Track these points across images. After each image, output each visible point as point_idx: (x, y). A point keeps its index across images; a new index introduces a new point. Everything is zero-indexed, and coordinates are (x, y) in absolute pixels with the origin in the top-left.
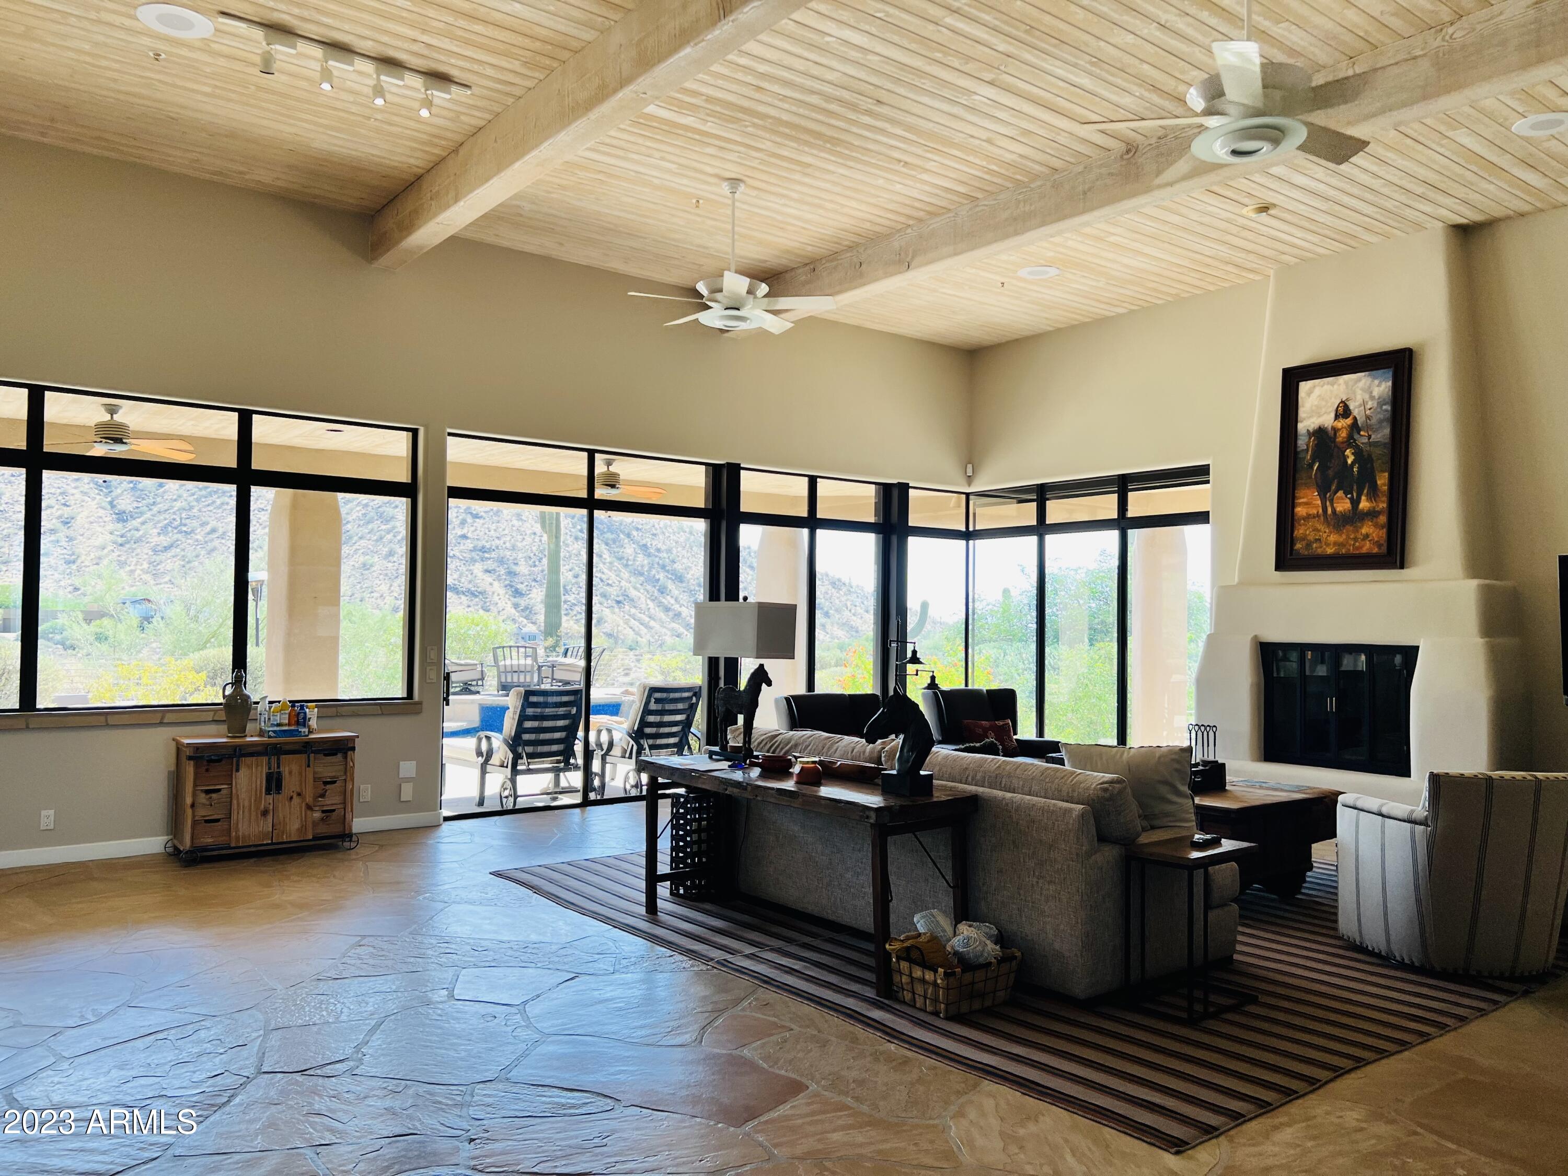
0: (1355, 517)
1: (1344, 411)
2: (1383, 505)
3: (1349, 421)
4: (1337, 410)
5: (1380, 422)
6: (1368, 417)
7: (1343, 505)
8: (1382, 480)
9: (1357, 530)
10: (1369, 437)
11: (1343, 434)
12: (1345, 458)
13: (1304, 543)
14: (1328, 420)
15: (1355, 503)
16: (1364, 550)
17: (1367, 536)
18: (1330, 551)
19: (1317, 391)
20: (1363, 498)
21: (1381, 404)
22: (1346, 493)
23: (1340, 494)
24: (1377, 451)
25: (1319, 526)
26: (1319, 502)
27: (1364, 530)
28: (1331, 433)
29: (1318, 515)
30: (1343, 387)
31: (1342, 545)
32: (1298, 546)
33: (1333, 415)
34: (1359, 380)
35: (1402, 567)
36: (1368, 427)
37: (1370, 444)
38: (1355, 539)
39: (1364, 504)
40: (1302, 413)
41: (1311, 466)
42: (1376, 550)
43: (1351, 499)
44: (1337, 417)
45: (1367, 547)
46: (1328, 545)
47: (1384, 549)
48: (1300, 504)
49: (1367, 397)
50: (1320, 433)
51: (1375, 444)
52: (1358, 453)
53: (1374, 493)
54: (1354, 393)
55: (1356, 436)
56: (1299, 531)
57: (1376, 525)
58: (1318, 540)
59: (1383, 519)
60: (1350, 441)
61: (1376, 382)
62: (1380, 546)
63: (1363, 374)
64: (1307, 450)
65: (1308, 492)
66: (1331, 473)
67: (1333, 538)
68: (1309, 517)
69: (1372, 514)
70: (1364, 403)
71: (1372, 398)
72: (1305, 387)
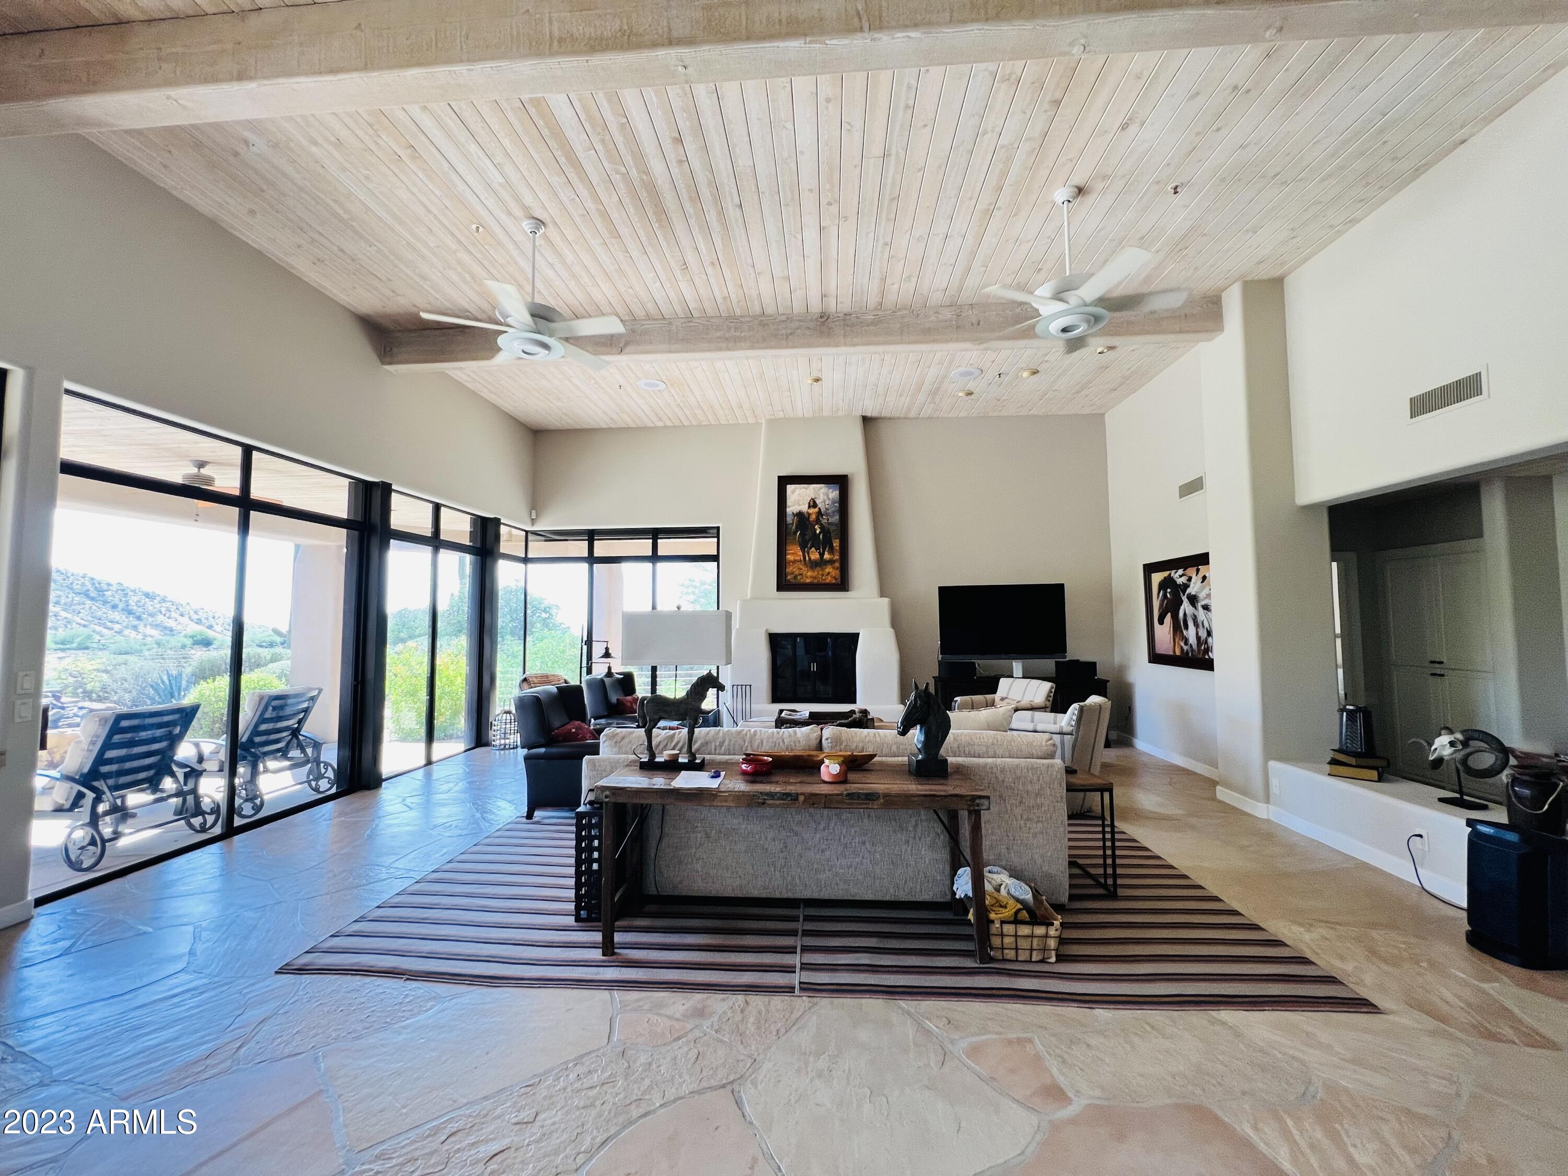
0: (821, 563)
1: (812, 504)
2: (837, 557)
3: (816, 510)
4: (809, 503)
5: (834, 512)
6: (827, 509)
7: (815, 555)
8: (836, 543)
9: (823, 570)
10: (828, 520)
11: (813, 517)
12: (815, 530)
13: (793, 575)
14: (804, 508)
15: (822, 555)
16: (827, 581)
17: (829, 573)
18: (808, 581)
19: (797, 492)
20: (826, 553)
21: (834, 502)
22: (816, 550)
23: (813, 549)
24: (832, 528)
25: (801, 567)
26: (801, 553)
27: (827, 570)
28: (807, 516)
29: (801, 561)
30: (812, 491)
31: (815, 578)
32: (789, 577)
33: (807, 505)
34: (821, 488)
35: (847, 590)
36: (827, 515)
37: (829, 524)
38: (823, 575)
39: (827, 556)
40: (789, 502)
41: (795, 533)
42: (834, 581)
43: (819, 553)
44: (809, 507)
45: (829, 579)
46: (807, 577)
47: (839, 581)
48: (789, 554)
49: (826, 498)
50: (800, 515)
51: (831, 524)
52: (822, 527)
53: (832, 551)
54: (819, 495)
55: (821, 519)
56: (789, 570)
57: (834, 568)
58: (801, 574)
59: (837, 565)
60: (818, 521)
61: (831, 490)
62: (836, 579)
63: (823, 485)
64: (793, 524)
65: (794, 547)
66: (807, 537)
67: (809, 574)
68: (795, 561)
69: (831, 562)
70: (824, 501)
71: (829, 499)
72: (790, 488)
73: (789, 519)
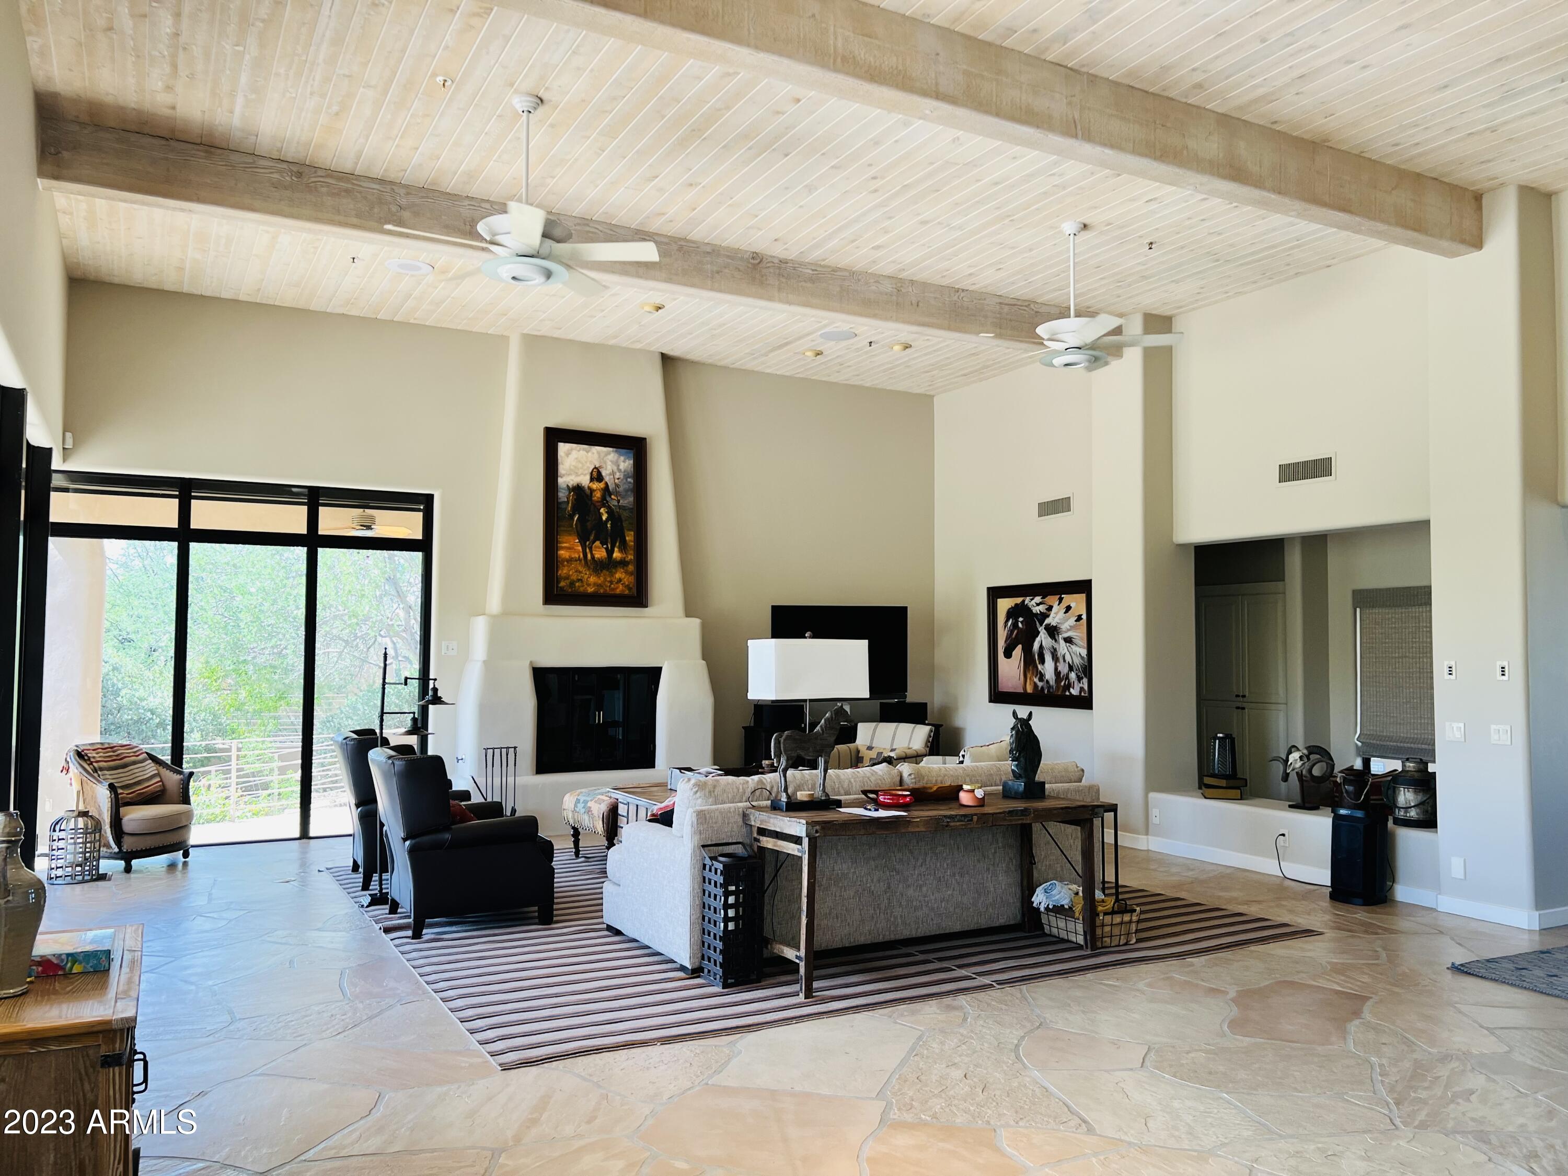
0: (608, 565)
1: (597, 476)
2: (630, 557)
3: (602, 485)
4: (591, 473)
5: (626, 491)
6: (617, 485)
7: (600, 553)
8: (630, 537)
9: (612, 575)
10: (619, 501)
11: (598, 495)
12: (600, 515)
13: (568, 582)
14: (585, 480)
15: (610, 552)
16: (618, 591)
17: (620, 580)
18: (590, 590)
19: (574, 454)
20: (616, 549)
21: (626, 477)
22: (602, 544)
23: (598, 543)
24: (625, 514)
25: (580, 569)
26: (580, 548)
27: (618, 576)
28: (588, 492)
29: (579, 559)
30: (596, 456)
31: (600, 586)
32: (562, 584)
33: (588, 477)
34: (609, 453)
35: (644, 605)
36: (617, 494)
37: (620, 507)
38: (611, 582)
39: (617, 555)
40: (562, 469)
41: (572, 517)
42: (627, 592)
43: (607, 549)
44: (592, 480)
45: (620, 589)
46: (589, 585)
47: (635, 591)
48: (563, 548)
49: (615, 468)
50: (578, 489)
51: (623, 508)
52: (610, 512)
53: (624, 547)
54: (605, 463)
55: (608, 499)
56: (563, 571)
57: (626, 572)
58: (580, 580)
59: (631, 568)
60: (604, 502)
61: (622, 458)
62: (630, 589)
63: (611, 449)
64: (568, 502)
65: (570, 538)
66: (589, 525)
67: (593, 579)
68: (570, 560)
69: (623, 563)
70: (613, 473)
71: (620, 470)
72: (563, 448)
73: (562, 495)
